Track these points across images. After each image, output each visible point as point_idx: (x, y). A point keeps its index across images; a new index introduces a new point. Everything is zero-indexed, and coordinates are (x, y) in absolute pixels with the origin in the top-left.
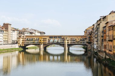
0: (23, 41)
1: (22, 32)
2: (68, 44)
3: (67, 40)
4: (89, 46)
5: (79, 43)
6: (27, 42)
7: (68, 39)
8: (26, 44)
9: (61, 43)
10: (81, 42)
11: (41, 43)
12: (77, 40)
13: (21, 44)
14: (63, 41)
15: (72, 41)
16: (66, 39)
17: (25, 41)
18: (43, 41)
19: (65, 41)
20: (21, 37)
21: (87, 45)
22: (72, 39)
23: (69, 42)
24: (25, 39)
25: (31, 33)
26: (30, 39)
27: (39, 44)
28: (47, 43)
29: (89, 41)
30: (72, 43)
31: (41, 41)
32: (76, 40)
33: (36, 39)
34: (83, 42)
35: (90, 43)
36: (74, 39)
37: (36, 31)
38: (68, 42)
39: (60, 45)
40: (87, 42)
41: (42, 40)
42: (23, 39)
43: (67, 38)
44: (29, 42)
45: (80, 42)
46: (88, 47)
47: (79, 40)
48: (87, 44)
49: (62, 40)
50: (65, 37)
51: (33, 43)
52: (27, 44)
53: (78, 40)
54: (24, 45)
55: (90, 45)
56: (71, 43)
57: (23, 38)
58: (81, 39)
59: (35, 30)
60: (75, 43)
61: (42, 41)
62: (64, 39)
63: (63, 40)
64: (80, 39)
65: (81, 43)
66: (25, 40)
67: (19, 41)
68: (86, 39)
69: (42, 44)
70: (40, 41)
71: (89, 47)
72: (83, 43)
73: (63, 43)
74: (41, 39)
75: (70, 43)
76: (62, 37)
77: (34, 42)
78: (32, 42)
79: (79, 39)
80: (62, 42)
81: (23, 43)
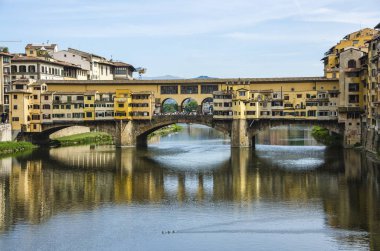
0: (36, 107)
1: (27, 65)
2: (248, 121)
3: (246, 102)
4: (354, 127)
5: (303, 114)
6: (56, 111)
7: (249, 96)
8: (51, 121)
9: (215, 117)
10: (314, 108)
11: (123, 117)
12: (291, 101)
13: (26, 122)
14: (226, 105)
15: (270, 108)
16: (238, 97)
17: (47, 107)
18: (132, 105)
19: (234, 108)
20: (25, 90)
21: (342, 125)
22: (267, 93)
23: (254, 113)
24: (46, 98)
25: (71, 70)
26: (69, 99)
27: (113, 123)
28: (150, 117)
29: (354, 105)
30: (271, 116)
31: (121, 105)
32: (287, 98)
33: (97, 97)
34: (324, 108)
35: (355, 113)
36: (279, 98)
37: (94, 60)
38: (248, 113)
40: (342, 111)
41: (129, 100)
42: (36, 97)
43: (243, 93)
44: (65, 111)
45: (308, 108)
46: (346, 133)
47: (303, 100)
48: (341, 119)
49: (222, 101)
50: (235, 88)
51: (86, 119)
52: (55, 123)
53: (298, 101)
54: (43, 125)
56: (265, 116)
57: (38, 93)
58: (312, 93)
59: (87, 57)
60: (281, 113)
61: (130, 109)
62: (229, 97)
63: (228, 101)
64: (308, 96)
65: (312, 113)
66: (44, 102)
67: (15, 107)
68: (335, 94)
69: (126, 121)
70: (116, 108)
71: (354, 133)
72: (321, 114)
73: (225, 117)
74: (121, 99)
75: (257, 116)
76: (222, 88)
77: (89, 114)
78: (80, 110)
79: (299, 96)
80: (223, 109)
81: (38, 117)
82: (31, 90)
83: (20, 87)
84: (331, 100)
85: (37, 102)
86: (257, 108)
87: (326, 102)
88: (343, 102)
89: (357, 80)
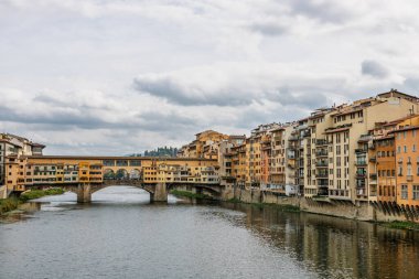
0: (22, 174)
2: (167, 184)
3: (165, 172)
4: (230, 188)
6: (36, 177)
7: (166, 169)
8: (32, 183)
9: (145, 181)
10: (206, 176)
11: (85, 181)
12: (192, 172)
13: (15, 184)
14: (153, 174)
15: (180, 176)
16: (161, 169)
17: (29, 174)
18: (91, 173)
19: (158, 176)
20: (16, 161)
21: (223, 187)
22: (177, 166)
23: (170, 179)
24: (29, 168)
26: (45, 168)
27: (76, 185)
28: (102, 181)
29: (229, 175)
30: (180, 181)
31: (84, 173)
32: (189, 170)
33: (65, 167)
34: (211, 176)
35: (231, 180)
36: (185, 170)
37: (25, 142)
38: (167, 179)
39: (144, 185)
40: (224, 178)
41: (88, 170)
42: (22, 167)
43: (163, 166)
44: (42, 177)
45: (203, 176)
46: (225, 192)
47: (199, 171)
48: (223, 183)
49: (151, 171)
50: (158, 163)
51: (58, 182)
52: (35, 185)
53: (196, 172)
54: (26, 186)
55: (231, 185)
56: (177, 181)
57: (23, 164)
60: (187, 180)
61: (89, 176)
62: (156, 168)
63: (154, 171)
66: (28, 170)
67: (10, 174)
68: (217, 168)
69: (87, 184)
70: (81, 175)
71: (230, 192)
72: (209, 180)
73: (150, 181)
74: (84, 168)
75: (172, 181)
77: (60, 179)
78: (52, 176)
79: (197, 169)
80: (151, 176)
81: (23, 181)
82: (19, 162)
83: (12, 160)
84: (216, 171)
85: (22, 170)
86: (172, 176)
87: (213, 173)
88: (222, 173)
89: (230, 160)
